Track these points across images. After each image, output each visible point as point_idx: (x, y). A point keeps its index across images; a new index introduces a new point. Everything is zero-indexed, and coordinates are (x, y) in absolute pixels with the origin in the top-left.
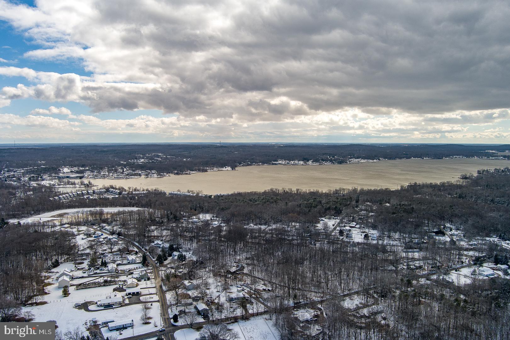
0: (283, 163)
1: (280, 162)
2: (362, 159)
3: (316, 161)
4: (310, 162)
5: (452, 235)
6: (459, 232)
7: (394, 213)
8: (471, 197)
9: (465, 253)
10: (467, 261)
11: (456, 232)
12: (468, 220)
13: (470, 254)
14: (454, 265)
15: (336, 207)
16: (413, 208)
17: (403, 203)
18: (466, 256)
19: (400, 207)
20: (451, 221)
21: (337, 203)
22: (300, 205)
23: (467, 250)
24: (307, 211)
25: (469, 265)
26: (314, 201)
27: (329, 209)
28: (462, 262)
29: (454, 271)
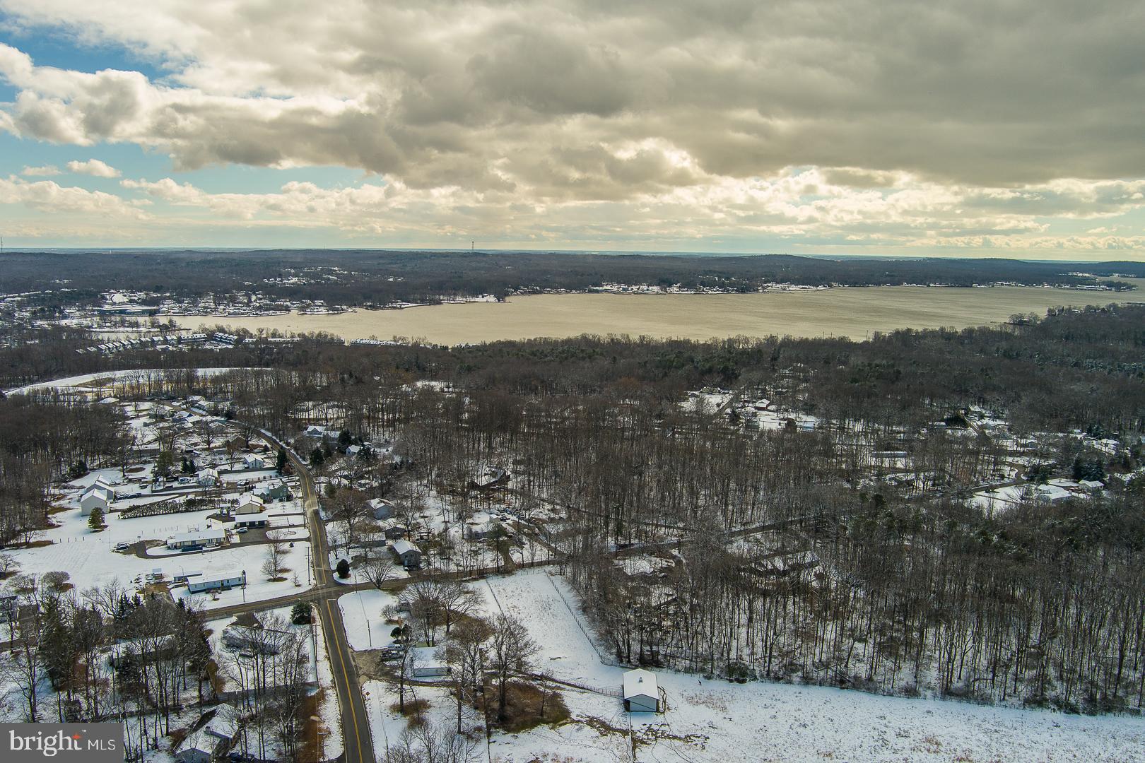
0: (615, 289)
1: (608, 287)
2: (791, 284)
3: (688, 285)
4: (675, 289)
5: (983, 427)
6: (998, 422)
7: (855, 381)
8: (1031, 357)
9: (1009, 459)
10: (1013, 474)
11: (991, 423)
12: (1019, 396)
13: (1021, 461)
14: (983, 480)
15: (726, 369)
16: (899, 372)
17: (877, 362)
18: (1011, 465)
19: (871, 369)
20: (982, 401)
21: (729, 360)
22: (646, 362)
23: (1013, 454)
24: (661, 375)
25: (1017, 483)
26: (677, 357)
27: (710, 371)
28: (1002, 477)
29: (983, 493)
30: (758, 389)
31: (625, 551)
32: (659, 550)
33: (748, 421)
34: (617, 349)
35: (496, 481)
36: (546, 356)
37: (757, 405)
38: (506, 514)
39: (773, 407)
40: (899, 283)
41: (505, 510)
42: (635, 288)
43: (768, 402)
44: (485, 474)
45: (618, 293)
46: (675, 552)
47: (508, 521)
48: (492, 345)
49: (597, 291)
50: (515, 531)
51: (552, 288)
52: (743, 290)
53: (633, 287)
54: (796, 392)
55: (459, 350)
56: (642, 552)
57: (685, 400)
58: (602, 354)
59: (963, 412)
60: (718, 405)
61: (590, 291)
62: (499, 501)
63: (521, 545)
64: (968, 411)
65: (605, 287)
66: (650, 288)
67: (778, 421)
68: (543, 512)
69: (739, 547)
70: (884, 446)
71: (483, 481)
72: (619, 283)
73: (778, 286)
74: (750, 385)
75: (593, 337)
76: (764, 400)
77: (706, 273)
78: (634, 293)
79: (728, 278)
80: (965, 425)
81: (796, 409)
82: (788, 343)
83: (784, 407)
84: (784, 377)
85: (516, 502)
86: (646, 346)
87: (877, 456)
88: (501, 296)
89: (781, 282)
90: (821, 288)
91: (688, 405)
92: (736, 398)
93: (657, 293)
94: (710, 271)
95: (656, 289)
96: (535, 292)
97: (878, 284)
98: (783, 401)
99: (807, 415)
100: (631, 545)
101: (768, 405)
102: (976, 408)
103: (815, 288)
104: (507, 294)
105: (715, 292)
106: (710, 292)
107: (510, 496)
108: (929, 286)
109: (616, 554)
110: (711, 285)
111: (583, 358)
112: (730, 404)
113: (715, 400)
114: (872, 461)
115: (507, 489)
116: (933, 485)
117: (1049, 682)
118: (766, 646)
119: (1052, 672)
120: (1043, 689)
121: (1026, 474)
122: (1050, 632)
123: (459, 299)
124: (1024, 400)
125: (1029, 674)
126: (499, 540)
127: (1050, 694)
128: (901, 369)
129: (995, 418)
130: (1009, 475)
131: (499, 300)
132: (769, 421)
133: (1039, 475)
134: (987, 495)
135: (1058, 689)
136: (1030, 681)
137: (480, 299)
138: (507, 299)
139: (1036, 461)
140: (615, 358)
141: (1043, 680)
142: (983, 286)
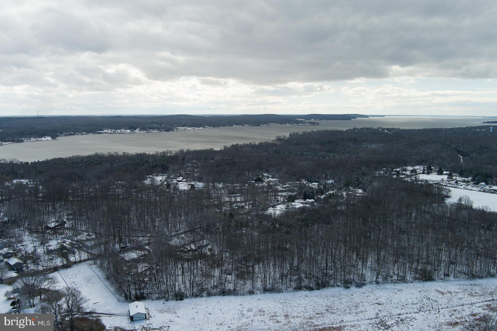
0: (109, 132)
1: (106, 131)
2: (188, 127)
3: (143, 129)
4: (137, 131)
5: (269, 182)
6: (275, 179)
7: (218, 166)
8: (285, 152)
9: (280, 194)
10: (282, 199)
11: (272, 180)
12: (281, 168)
13: (284, 194)
14: (271, 203)
15: (163, 165)
16: (235, 162)
17: (226, 158)
18: (281, 196)
19: (224, 161)
20: (268, 172)
21: (164, 161)
22: (126, 164)
23: (281, 191)
24: (134, 169)
25: (283, 203)
26: (141, 161)
27: (156, 166)
28: (278, 201)
29: (271, 208)
30: (177, 173)
31: (124, 250)
32: (140, 248)
33: (174, 187)
34: (113, 159)
35: (59, 225)
36: (79, 164)
37: (178, 179)
38: (65, 240)
39: (184, 180)
40: (232, 125)
41: (64, 238)
42: (119, 131)
43: (182, 178)
44: (53, 222)
45: (111, 133)
46: (147, 247)
47: (66, 243)
48: (51, 160)
49: (101, 133)
50: (70, 247)
51: (79, 132)
52: (168, 130)
53: (118, 130)
54: (194, 173)
55: (34, 163)
56: (132, 249)
57: (146, 179)
58: (106, 162)
59: (261, 176)
60: (161, 181)
61: (98, 133)
62: (61, 234)
63: (74, 253)
64: (263, 176)
65: (105, 131)
66: (126, 131)
67: (188, 186)
68: (83, 237)
69: (175, 242)
70: (232, 193)
71: (52, 225)
72: (111, 129)
73: (183, 128)
74: (174, 171)
75: (101, 154)
76: (180, 177)
77: (151, 123)
78: (119, 133)
79: (160, 125)
80: (262, 181)
81: (194, 180)
82: (189, 152)
83: (189, 179)
84: (188, 167)
85: (70, 233)
86: (126, 157)
87: (229, 197)
88: (54, 137)
89: (184, 126)
90: (200, 128)
91: (148, 182)
92: (168, 177)
93: (129, 133)
94: (153, 122)
95: (128, 131)
96: (71, 135)
97: (224, 126)
98: (188, 177)
99: (199, 182)
100: (127, 247)
101: (182, 179)
102: (266, 174)
103: (198, 128)
104: (57, 136)
105: (156, 131)
106: (153, 132)
107: (66, 231)
108: (244, 126)
109: (120, 252)
110: (154, 128)
111: (97, 164)
112: (166, 180)
113: (159, 179)
114: (227, 199)
115: (65, 228)
116: (252, 207)
117: (302, 280)
118: (190, 282)
119: (303, 275)
120: (301, 283)
121: (287, 199)
122: (301, 260)
123: (33, 139)
124: (284, 170)
125: (295, 278)
126: (63, 252)
127: (303, 284)
128: (236, 160)
129: (273, 178)
130: (280, 200)
131: (53, 139)
132: (183, 186)
133: (292, 199)
134: (273, 209)
135: (306, 282)
136: (296, 280)
137: (43, 139)
138: (57, 138)
139: (290, 194)
140: (112, 163)
141: (300, 279)
142: (264, 125)
